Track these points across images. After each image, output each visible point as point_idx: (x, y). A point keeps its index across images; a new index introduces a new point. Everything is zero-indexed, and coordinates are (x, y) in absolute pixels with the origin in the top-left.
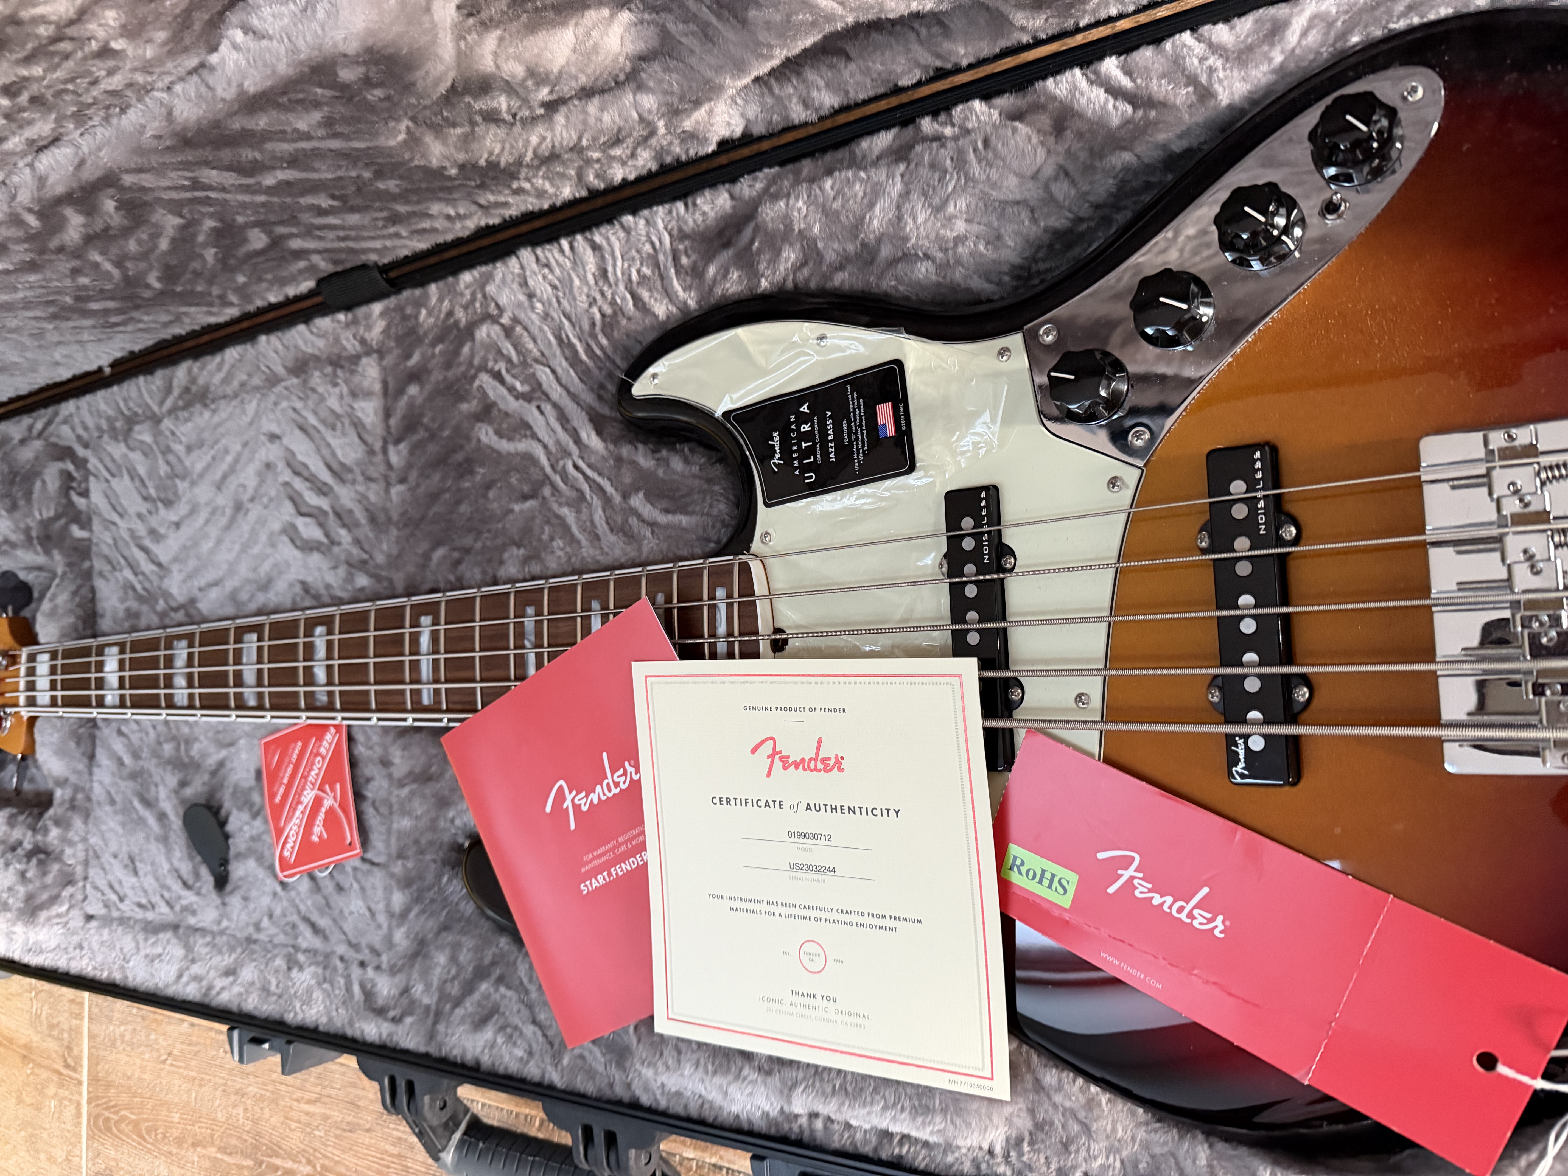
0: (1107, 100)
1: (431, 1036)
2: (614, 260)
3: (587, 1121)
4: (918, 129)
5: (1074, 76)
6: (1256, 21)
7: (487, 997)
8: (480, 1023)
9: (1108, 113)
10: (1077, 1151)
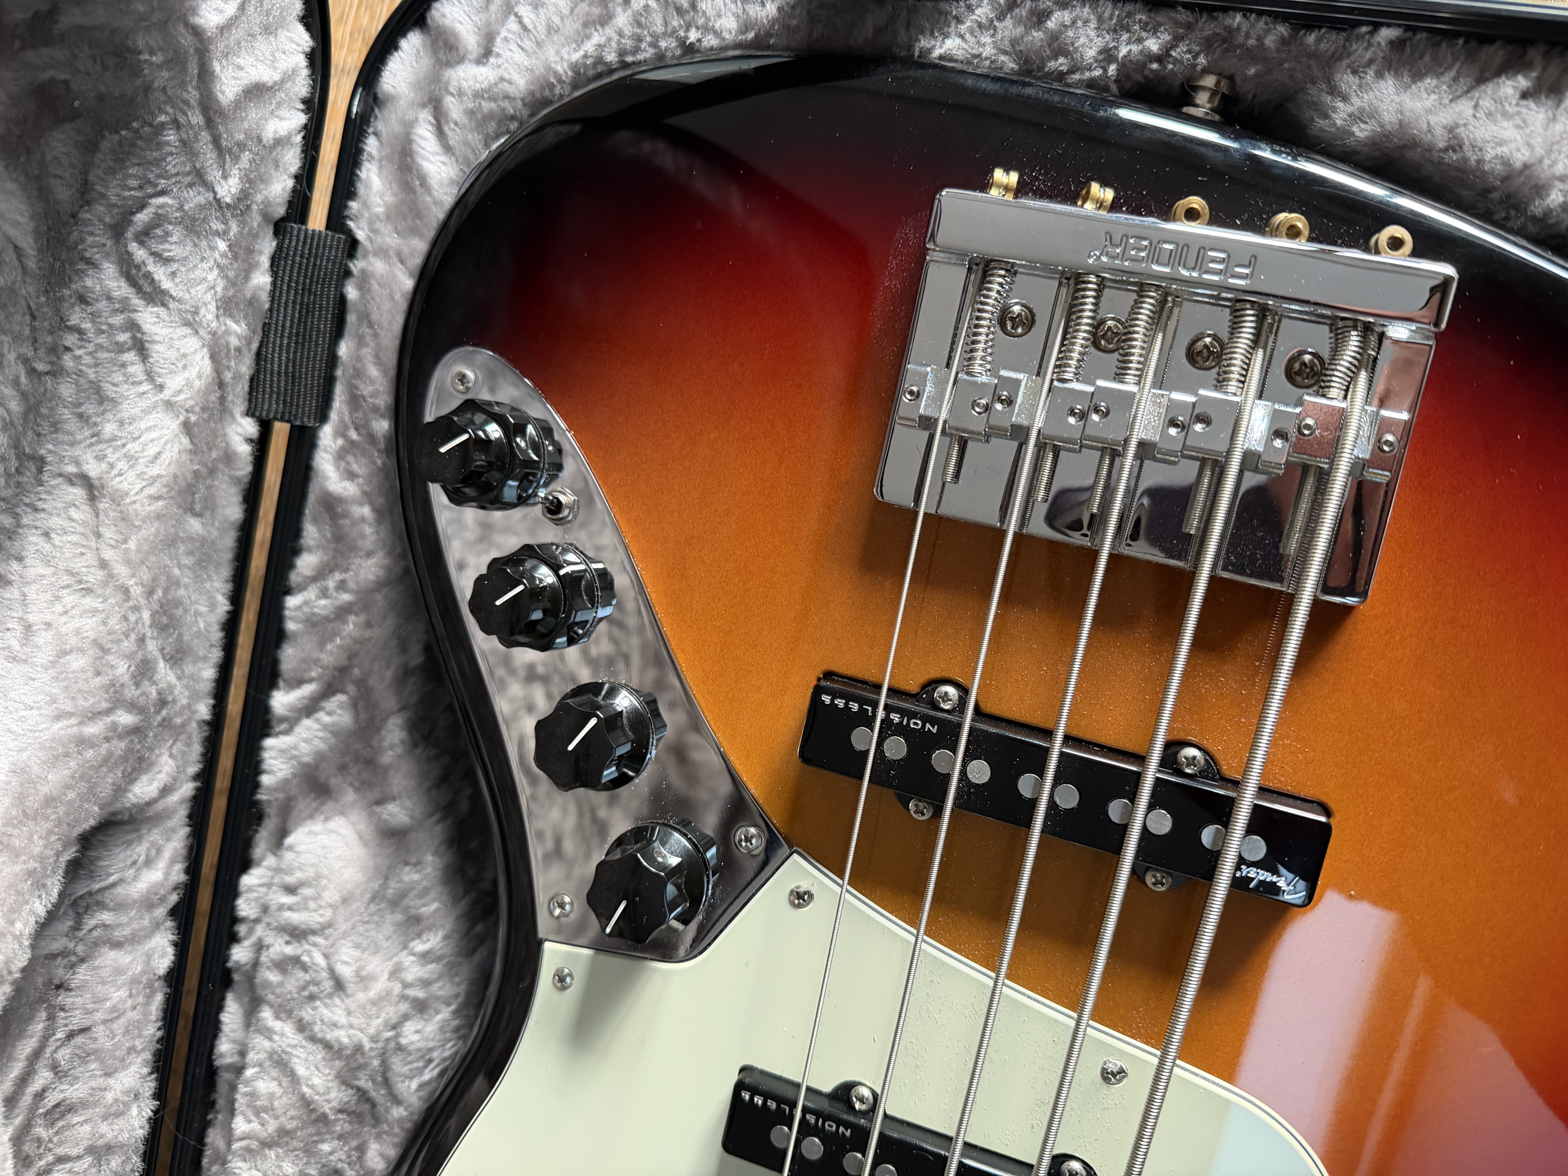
0: (317, 721)
4: (239, 967)
5: (272, 748)
6: (315, 521)
9: (334, 724)
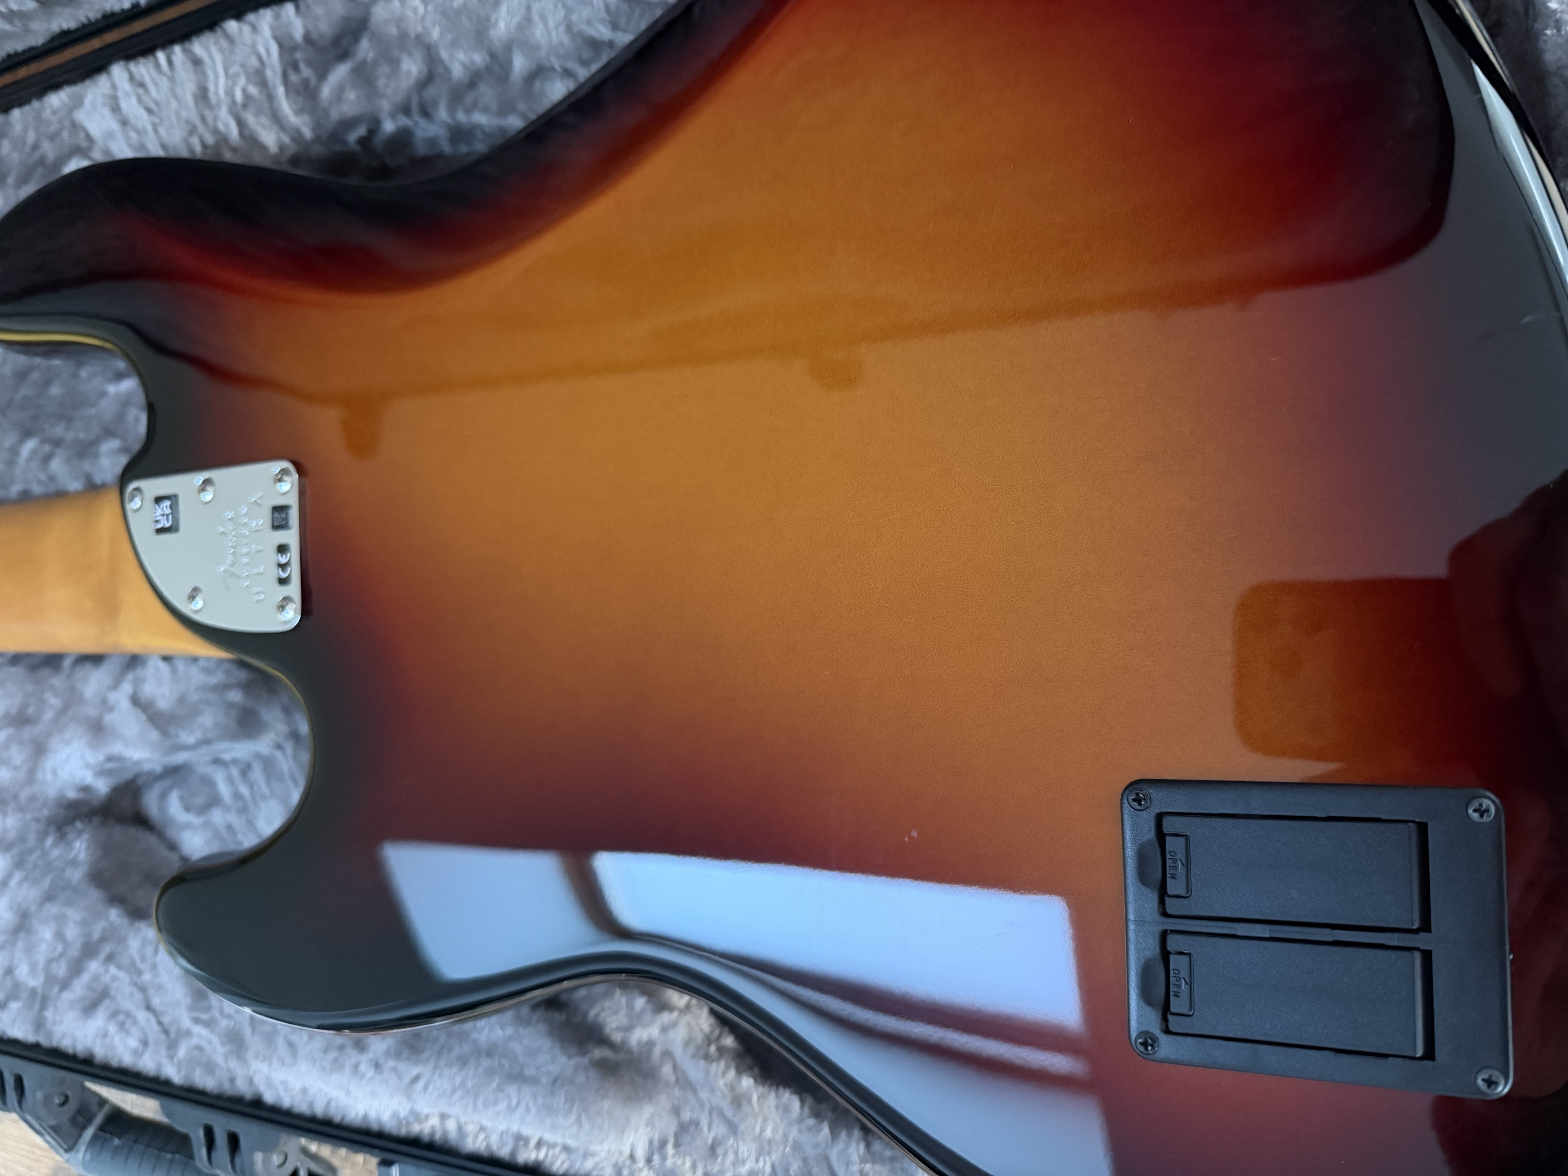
1: (39, 1024)
2: (216, 76)
3: (209, 1122)
7: (96, 978)
8: (90, 1007)
10: (725, 1154)
